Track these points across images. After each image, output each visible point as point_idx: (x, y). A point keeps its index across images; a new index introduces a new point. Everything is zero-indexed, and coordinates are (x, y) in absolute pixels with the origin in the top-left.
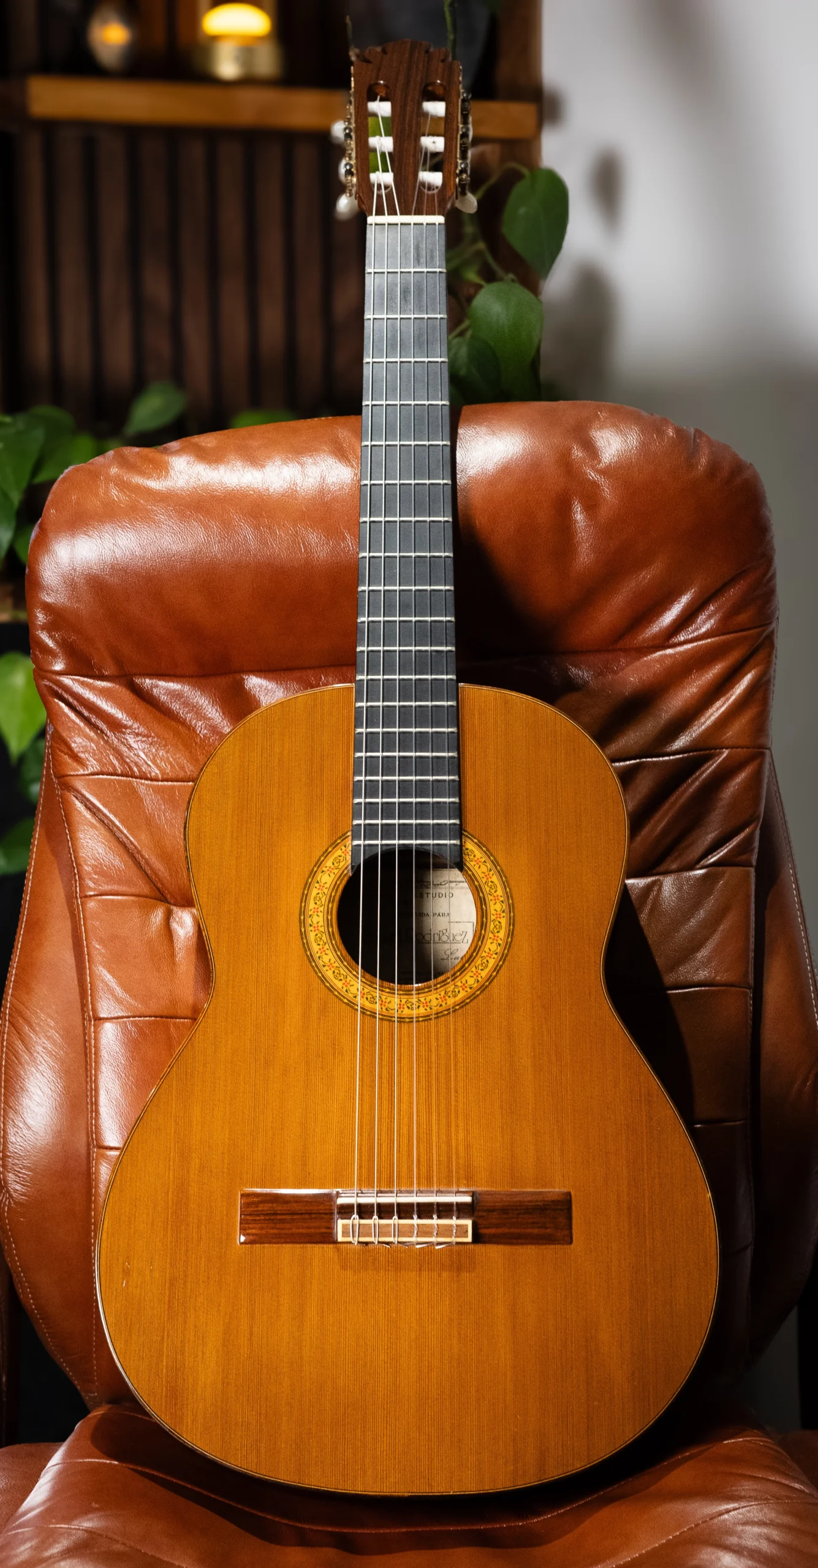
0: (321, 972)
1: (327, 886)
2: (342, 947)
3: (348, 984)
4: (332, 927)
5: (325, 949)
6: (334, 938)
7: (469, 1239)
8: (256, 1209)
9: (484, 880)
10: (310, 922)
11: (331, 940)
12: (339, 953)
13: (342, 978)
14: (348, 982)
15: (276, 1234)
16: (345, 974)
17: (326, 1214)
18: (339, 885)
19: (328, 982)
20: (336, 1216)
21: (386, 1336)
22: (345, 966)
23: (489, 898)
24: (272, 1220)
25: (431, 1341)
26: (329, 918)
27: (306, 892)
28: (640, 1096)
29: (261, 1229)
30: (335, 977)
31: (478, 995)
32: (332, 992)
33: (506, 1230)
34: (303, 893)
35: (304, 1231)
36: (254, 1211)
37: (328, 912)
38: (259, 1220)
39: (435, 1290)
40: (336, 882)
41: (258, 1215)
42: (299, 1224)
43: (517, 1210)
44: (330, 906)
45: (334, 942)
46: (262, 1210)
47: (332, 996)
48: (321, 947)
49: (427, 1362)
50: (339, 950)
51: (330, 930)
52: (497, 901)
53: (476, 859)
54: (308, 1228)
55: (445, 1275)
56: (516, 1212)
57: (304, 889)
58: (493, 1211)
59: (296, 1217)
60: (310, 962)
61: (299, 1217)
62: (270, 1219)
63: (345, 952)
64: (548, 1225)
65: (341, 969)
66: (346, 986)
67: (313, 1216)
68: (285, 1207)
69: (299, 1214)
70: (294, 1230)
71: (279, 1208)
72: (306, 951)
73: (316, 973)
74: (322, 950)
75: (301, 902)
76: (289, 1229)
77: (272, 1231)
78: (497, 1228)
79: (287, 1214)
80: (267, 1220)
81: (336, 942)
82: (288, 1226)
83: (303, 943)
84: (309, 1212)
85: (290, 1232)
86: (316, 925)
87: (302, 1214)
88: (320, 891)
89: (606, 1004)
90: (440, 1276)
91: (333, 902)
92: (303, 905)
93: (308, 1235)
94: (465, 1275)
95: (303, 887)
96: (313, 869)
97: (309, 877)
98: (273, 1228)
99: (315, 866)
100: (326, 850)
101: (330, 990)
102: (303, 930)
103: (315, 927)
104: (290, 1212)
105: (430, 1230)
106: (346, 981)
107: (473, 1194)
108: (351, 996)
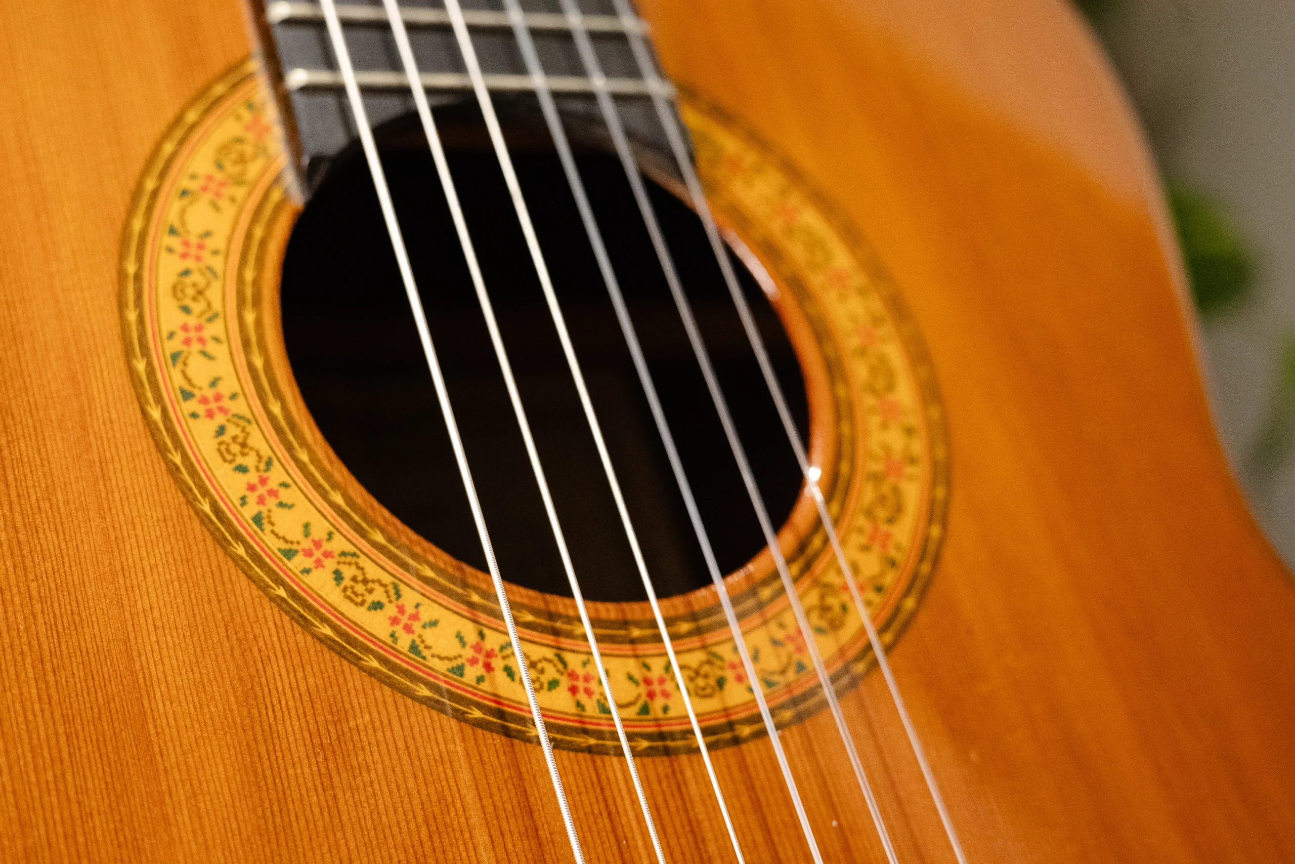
0: (280, 582)
1: (218, 242)
2: (341, 472)
3: (415, 617)
4: (279, 397)
5: (273, 484)
6: (303, 443)
10: (178, 380)
11: (290, 449)
12: (338, 499)
13: (379, 595)
14: (410, 610)
16: (387, 579)
18: (263, 243)
19: (324, 620)
22: (374, 544)
26: (259, 363)
27: (131, 269)
30: (353, 598)
32: (356, 661)
34: (121, 274)
37: (246, 343)
40: (249, 236)
44: (250, 317)
45: (304, 457)
47: (355, 678)
48: (252, 477)
50: (335, 486)
51: (276, 409)
57: (122, 257)
60: (222, 543)
63: (357, 491)
65: (363, 561)
66: (408, 629)
72: (191, 502)
73: (264, 588)
74: (262, 490)
75: (121, 306)
81: (311, 452)
83: (173, 470)
86: (210, 393)
88: (190, 263)
91: (257, 302)
92: (132, 316)
95: (113, 248)
96: (140, 186)
97: (130, 213)
99: (145, 172)
100: (179, 119)
101: (342, 653)
102: (156, 414)
103: (204, 401)
106: (401, 610)
108: (442, 667)
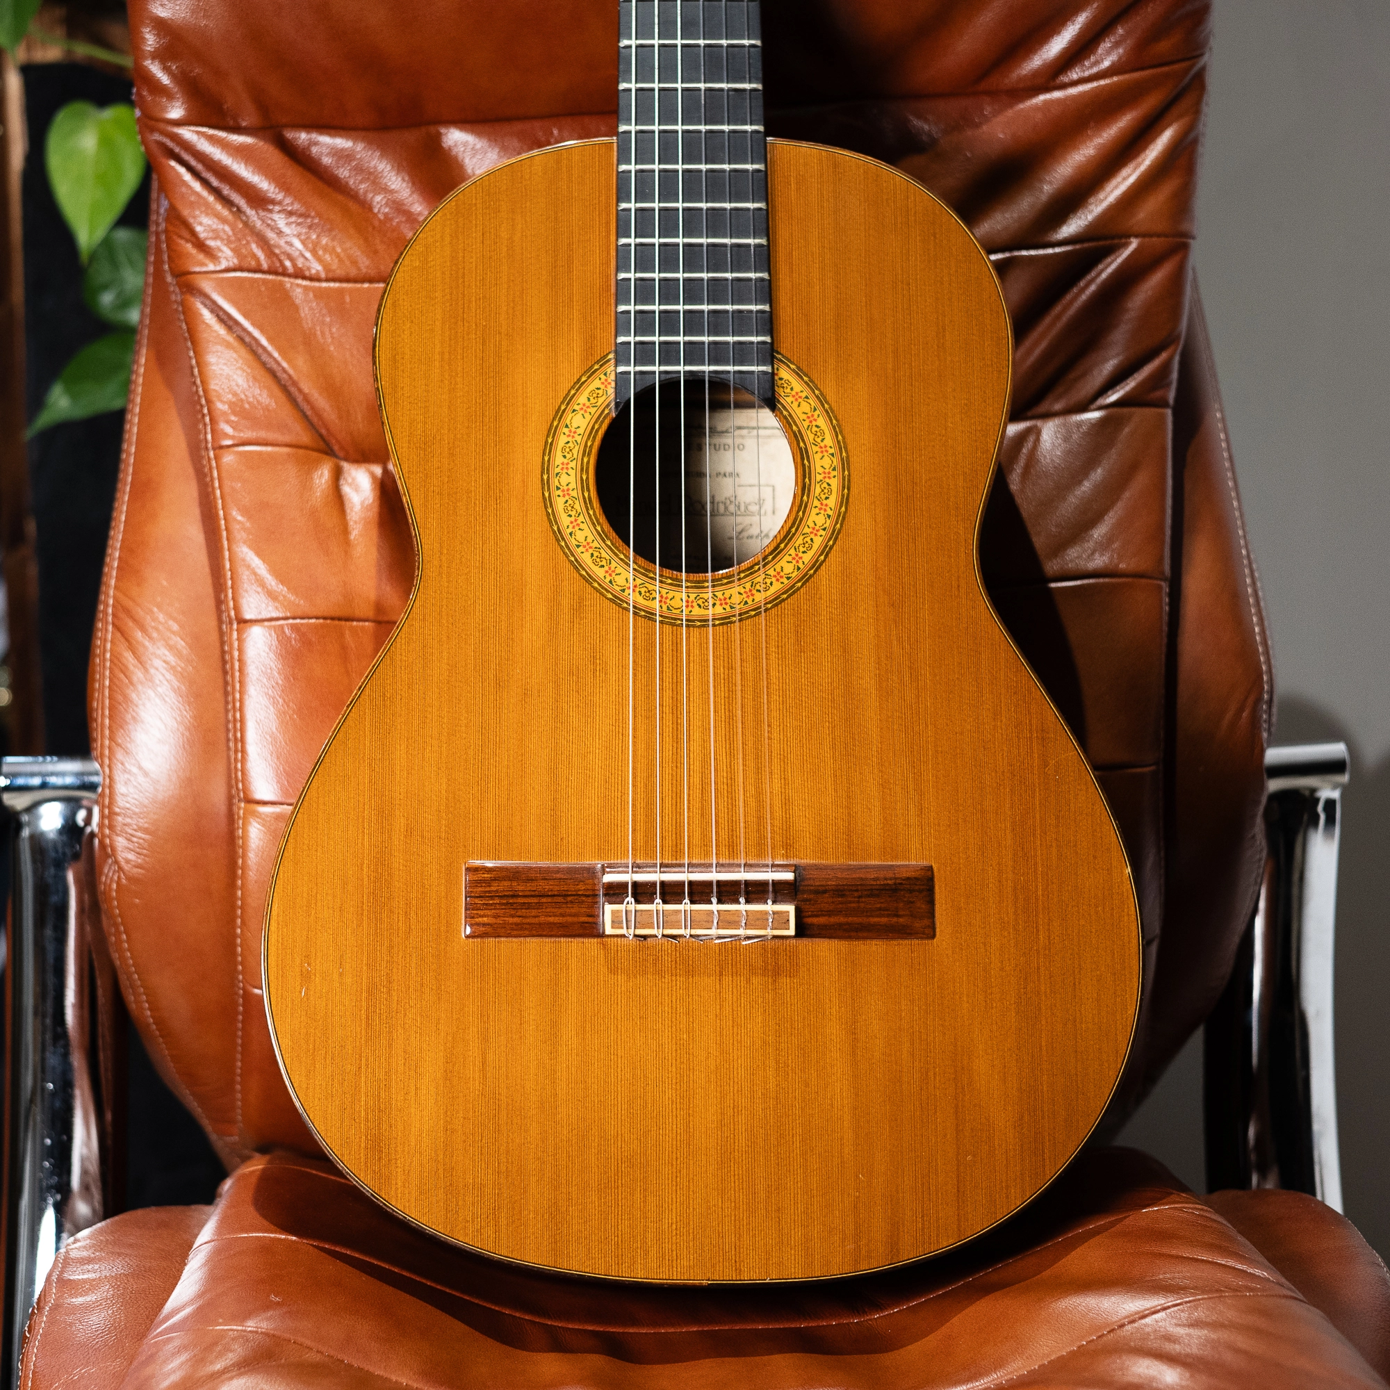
0: (573, 555)
1: (581, 431)
2: (603, 519)
3: (613, 571)
4: (588, 490)
5: (579, 522)
6: (592, 508)
7: (791, 931)
8: (488, 889)
9: (806, 424)
10: (557, 483)
11: (587, 509)
12: (599, 528)
13: (604, 563)
14: (613, 569)
15: (517, 924)
16: (608, 558)
17: (588, 896)
18: (597, 431)
19: (584, 569)
20: (602, 899)
21: (674, 1065)
22: (607, 545)
23: (813, 449)
24: (511, 904)
25: (738, 1073)
26: (584, 477)
27: (550, 441)
28: (1031, 731)
29: (495, 917)
30: (595, 563)
31: (799, 589)
32: (590, 584)
33: (842, 919)
34: (546, 442)
35: (556, 920)
36: (486, 892)
37: (582, 469)
38: (492, 904)
39: (743, 1001)
40: (593, 428)
41: (492, 898)
42: (548, 910)
43: (857, 891)
44: (585, 460)
45: (591, 512)
46: (497, 891)
47: (589, 589)
48: (573, 519)
49: (732, 1101)
50: (599, 524)
51: (586, 495)
52: (825, 454)
53: (793, 393)
54: (562, 915)
55: (756, 980)
56: (856, 894)
57: (548, 436)
58: (825, 892)
59: (544, 900)
60: (558, 540)
61: (549, 900)
62: (507, 904)
63: (607, 526)
64: (901, 913)
65: (602, 551)
66: (610, 575)
67: (569, 899)
68: (530, 886)
69: (548, 896)
70: (542, 919)
71: (521, 888)
72: (551, 526)
73: (567, 557)
74: (575, 524)
75: (544, 454)
76: (535, 917)
77: (511, 920)
78: (830, 916)
79: (532, 896)
80: (504, 904)
81: (594, 512)
82: (534, 912)
83: (548, 514)
84: (564, 893)
85: (536, 920)
86: (565, 488)
87: (554, 896)
88: (570, 439)
89: (982, 602)
90: (748, 981)
91: (589, 455)
92: (546, 458)
93: (562, 926)
94: (784, 981)
95: (546, 433)
96: (560, 407)
97: (554, 419)
98: (512, 916)
99: (562, 403)
100: (579, 380)
101: (587, 581)
102: (547, 495)
103: (563, 491)
104: (537, 893)
105: (737, 919)
106: (610, 568)
107: (796, 869)
108: (618, 589)
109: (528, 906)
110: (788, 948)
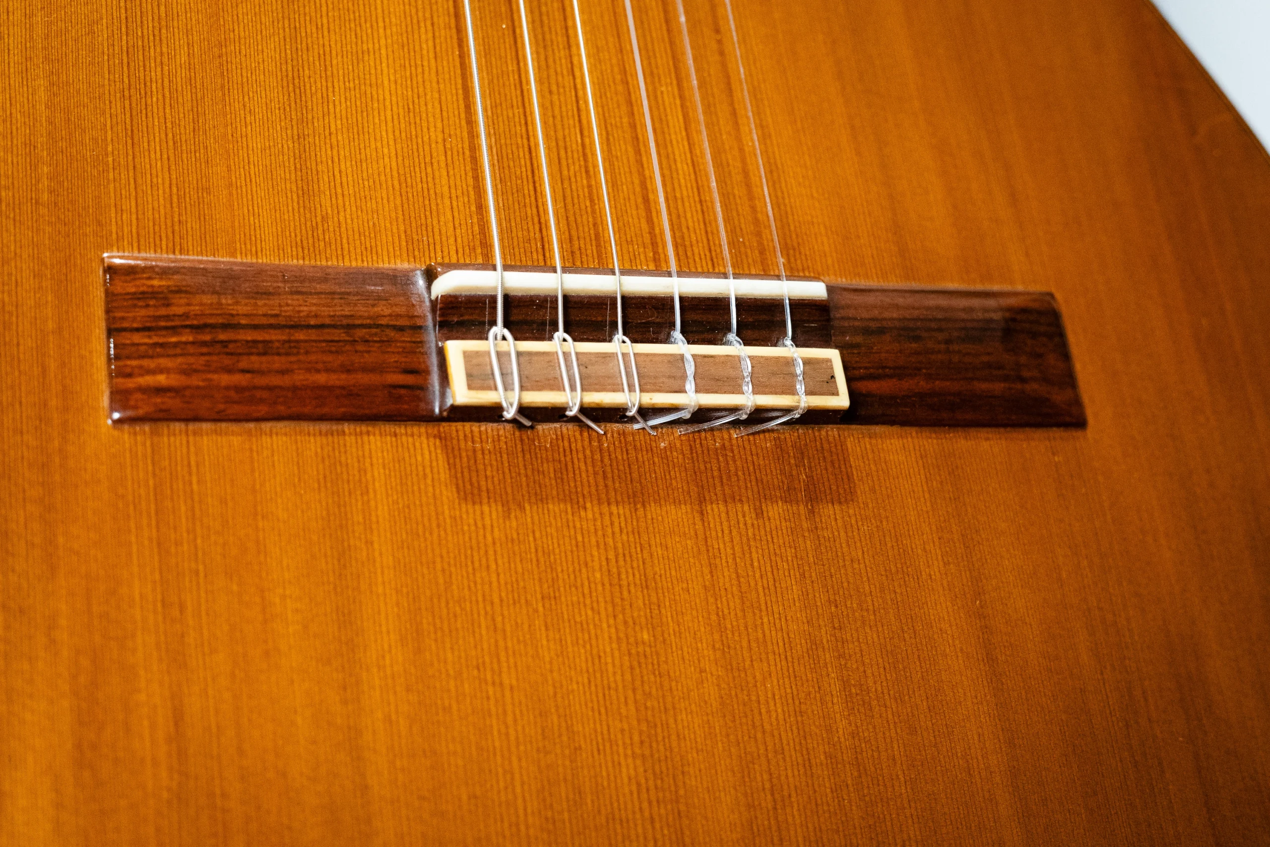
7: (842, 400)
8: (163, 312)
15: (238, 389)
17: (401, 329)
20: (431, 336)
24: (225, 343)
25: (768, 712)
29: (187, 372)
33: (923, 385)
35: (334, 379)
36: (160, 318)
38: (176, 345)
39: (755, 555)
41: (174, 330)
42: (313, 358)
43: (940, 330)
46: (186, 316)
54: (347, 370)
55: (775, 511)
56: (941, 336)
58: (881, 331)
59: (300, 335)
61: (313, 335)
62: (214, 342)
64: (1026, 374)
67: (360, 333)
68: (263, 306)
69: (309, 327)
70: (300, 378)
71: (242, 309)
76: (283, 372)
77: (225, 379)
78: (900, 377)
79: (271, 326)
80: (204, 344)
82: (278, 362)
84: (345, 322)
85: (285, 381)
87: (322, 326)
90: (759, 514)
93: (349, 393)
94: (829, 512)
98: (229, 371)
104: (282, 321)
105: (732, 373)
107: (830, 278)
109: (266, 348)
110: (826, 446)
